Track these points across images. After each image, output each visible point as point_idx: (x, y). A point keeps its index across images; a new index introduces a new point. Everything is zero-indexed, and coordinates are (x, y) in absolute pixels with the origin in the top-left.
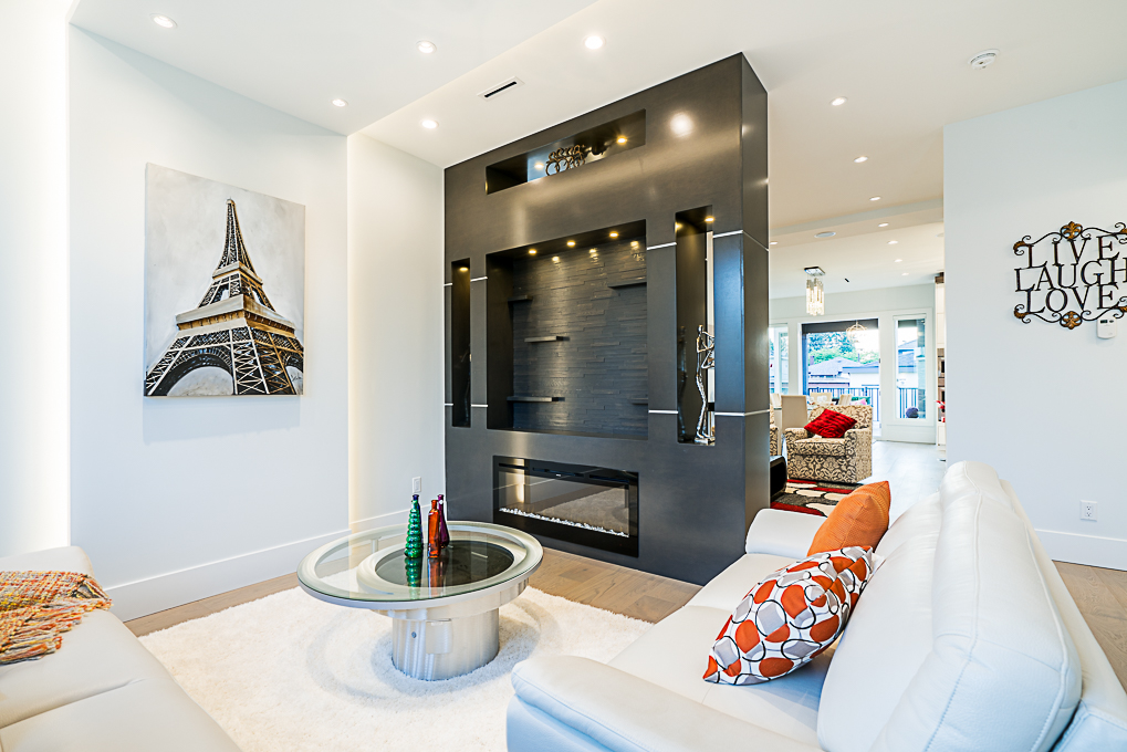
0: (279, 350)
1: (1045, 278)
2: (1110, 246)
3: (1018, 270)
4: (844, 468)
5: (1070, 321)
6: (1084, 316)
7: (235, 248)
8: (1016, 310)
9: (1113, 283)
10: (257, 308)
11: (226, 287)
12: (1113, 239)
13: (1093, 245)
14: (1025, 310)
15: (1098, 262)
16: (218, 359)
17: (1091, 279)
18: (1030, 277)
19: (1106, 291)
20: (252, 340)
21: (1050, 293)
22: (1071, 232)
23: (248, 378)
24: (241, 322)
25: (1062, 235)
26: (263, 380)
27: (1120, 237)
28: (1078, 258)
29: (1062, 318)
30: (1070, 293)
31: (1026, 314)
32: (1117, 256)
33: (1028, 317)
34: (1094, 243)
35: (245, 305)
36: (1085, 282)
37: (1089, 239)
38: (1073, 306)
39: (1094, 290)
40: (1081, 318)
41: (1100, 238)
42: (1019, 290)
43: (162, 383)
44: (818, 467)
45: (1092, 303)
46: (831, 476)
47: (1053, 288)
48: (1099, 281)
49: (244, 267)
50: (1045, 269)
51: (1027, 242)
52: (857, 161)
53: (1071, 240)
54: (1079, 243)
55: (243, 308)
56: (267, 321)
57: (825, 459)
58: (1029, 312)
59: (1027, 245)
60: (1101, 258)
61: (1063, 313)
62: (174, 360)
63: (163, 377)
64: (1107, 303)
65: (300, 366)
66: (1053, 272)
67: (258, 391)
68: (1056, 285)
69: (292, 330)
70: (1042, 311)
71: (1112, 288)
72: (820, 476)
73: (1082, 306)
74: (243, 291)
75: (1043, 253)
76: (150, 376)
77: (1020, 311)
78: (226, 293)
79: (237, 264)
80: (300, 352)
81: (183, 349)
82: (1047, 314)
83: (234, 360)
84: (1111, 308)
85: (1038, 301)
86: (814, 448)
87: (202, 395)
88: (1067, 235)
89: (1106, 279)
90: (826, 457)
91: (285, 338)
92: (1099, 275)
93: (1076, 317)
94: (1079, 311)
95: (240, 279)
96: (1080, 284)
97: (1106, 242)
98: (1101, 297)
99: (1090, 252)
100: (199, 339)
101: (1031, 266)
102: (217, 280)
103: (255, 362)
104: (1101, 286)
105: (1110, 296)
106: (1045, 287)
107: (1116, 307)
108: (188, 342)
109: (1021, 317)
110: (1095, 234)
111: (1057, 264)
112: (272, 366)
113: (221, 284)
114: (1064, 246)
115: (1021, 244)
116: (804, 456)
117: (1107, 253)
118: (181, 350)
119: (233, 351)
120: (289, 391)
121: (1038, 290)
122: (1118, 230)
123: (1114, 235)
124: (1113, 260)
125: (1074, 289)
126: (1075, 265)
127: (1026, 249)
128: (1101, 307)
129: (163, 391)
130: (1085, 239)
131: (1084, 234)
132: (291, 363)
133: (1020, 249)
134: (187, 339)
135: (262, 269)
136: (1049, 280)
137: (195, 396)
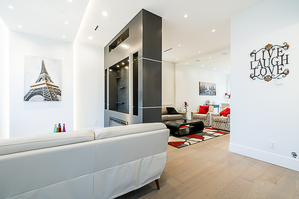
0: (55, 91)
1: (260, 64)
2: (281, 51)
3: (251, 62)
4: (226, 126)
5: (268, 79)
6: (272, 77)
7: (44, 70)
8: (251, 75)
9: (282, 64)
10: (49, 83)
11: (42, 78)
12: (282, 49)
13: (275, 51)
14: (253, 75)
15: (277, 57)
16: (40, 94)
17: (274, 63)
18: (255, 64)
19: (280, 68)
20: (48, 90)
21: (261, 69)
22: (269, 47)
23: (47, 97)
24: (45, 86)
25: (265, 49)
26: (51, 98)
27: (284, 48)
28: (270, 57)
29: (265, 78)
30: (267, 69)
31: (254, 77)
32: (283, 55)
33: (254, 78)
34: (276, 50)
35: (46, 82)
36: (273, 65)
37: (274, 49)
38: (269, 73)
39: (276, 67)
40: (271, 77)
41: (278, 49)
42: (252, 69)
43: (27, 98)
44: (219, 125)
45: (275, 72)
46: (223, 128)
47: (262, 67)
48: (277, 64)
49: (46, 74)
50: (260, 61)
51: (254, 52)
52: (212, 31)
53: (269, 51)
54: (271, 51)
55: (45, 83)
56: (52, 85)
57: (222, 123)
58: (255, 76)
59: (254, 53)
60: (278, 56)
61: (265, 76)
62: (30, 94)
63: (27, 97)
64: (280, 72)
65: (60, 95)
66: (262, 61)
67: (50, 100)
68: (263, 67)
69: (58, 87)
70: (259, 75)
71: (282, 66)
72: (220, 128)
73: (272, 73)
74: (46, 79)
75: (259, 56)
76: (25, 97)
77: (252, 76)
78: (42, 80)
79: (44, 74)
80: (60, 92)
81: (32, 91)
82: (260, 77)
83: (44, 94)
84: (282, 74)
85: (257, 72)
86: (218, 119)
87: (36, 101)
88: (267, 49)
89: (280, 63)
90: (222, 122)
91: (56, 89)
92: (277, 62)
93: (270, 77)
94: (271, 75)
95: (45, 77)
96: (271, 66)
97: (280, 50)
98: (278, 69)
99: (275, 54)
100: (36, 89)
101: (255, 61)
102: (39, 77)
103: (49, 94)
104: (278, 66)
105: (281, 69)
106: (260, 67)
107: (283, 73)
108: (33, 90)
109: (252, 78)
110: (276, 47)
111: (263, 59)
112: (53, 95)
113: (40, 78)
114: (266, 52)
115: (252, 53)
116: (216, 122)
117: (280, 54)
118: (31, 92)
119: (43, 92)
120: (57, 100)
121: (257, 68)
122: (284, 45)
123: (283, 47)
124: (282, 56)
125: (269, 67)
126: (269, 59)
127: (254, 55)
128: (278, 73)
129: (27, 100)
130: (273, 50)
131: (273, 48)
132: (58, 94)
133: (252, 55)
134: (33, 89)
135: (50, 74)
136: (261, 65)
137: (35, 101)
